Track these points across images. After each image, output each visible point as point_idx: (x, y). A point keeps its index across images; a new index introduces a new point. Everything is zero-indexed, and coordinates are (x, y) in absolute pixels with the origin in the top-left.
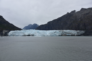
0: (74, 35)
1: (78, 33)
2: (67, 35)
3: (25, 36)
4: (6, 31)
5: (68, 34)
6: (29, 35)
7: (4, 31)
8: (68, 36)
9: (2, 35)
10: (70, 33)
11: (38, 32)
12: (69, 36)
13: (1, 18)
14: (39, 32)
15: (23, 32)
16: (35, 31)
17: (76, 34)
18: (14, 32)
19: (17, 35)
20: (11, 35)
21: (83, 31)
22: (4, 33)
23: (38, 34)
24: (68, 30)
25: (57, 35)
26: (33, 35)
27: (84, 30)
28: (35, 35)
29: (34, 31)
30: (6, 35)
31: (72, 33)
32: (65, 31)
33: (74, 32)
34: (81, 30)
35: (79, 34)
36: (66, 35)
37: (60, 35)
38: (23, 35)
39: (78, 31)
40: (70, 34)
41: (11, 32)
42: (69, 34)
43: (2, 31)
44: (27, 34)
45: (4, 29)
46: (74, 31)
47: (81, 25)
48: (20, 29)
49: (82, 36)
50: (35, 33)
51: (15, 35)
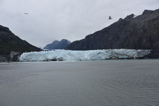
0: (132, 58)
1: (138, 53)
2: (120, 57)
3: (48, 61)
4: (16, 53)
5: (122, 55)
6: (54, 60)
7: (12, 52)
8: (121, 59)
9: (9, 60)
10: (124, 55)
11: (69, 54)
12: (123, 59)
13: (7, 31)
14: (72, 53)
15: (43, 55)
16: (64, 53)
17: (135, 56)
18: (29, 55)
19: (33, 59)
20: (25, 60)
21: (147, 51)
22: (12, 56)
23: (69, 57)
24: (122, 50)
25: (103, 57)
26: (61, 60)
27: (150, 49)
28: (65, 58)
29: (62, 53)
30: (16, 59)
31: (128, 54)
32: (115, 50)
33: (131, 52)
34: (145, 49)
35: (141, 56)
36: (118, 59)
37: (108, 57)
38: (44, 59)
39: (139, 50)
40: (125, 57)
41: (24, 55)
42: (123, 57)
43: (9, 53)
44: (50, 57)
45: (13, 50)
46: (132, 50)
47: (144, 41)
48: (39, 50)
49: (146, 58)
50: (65, 55)
51: (32, 60)
